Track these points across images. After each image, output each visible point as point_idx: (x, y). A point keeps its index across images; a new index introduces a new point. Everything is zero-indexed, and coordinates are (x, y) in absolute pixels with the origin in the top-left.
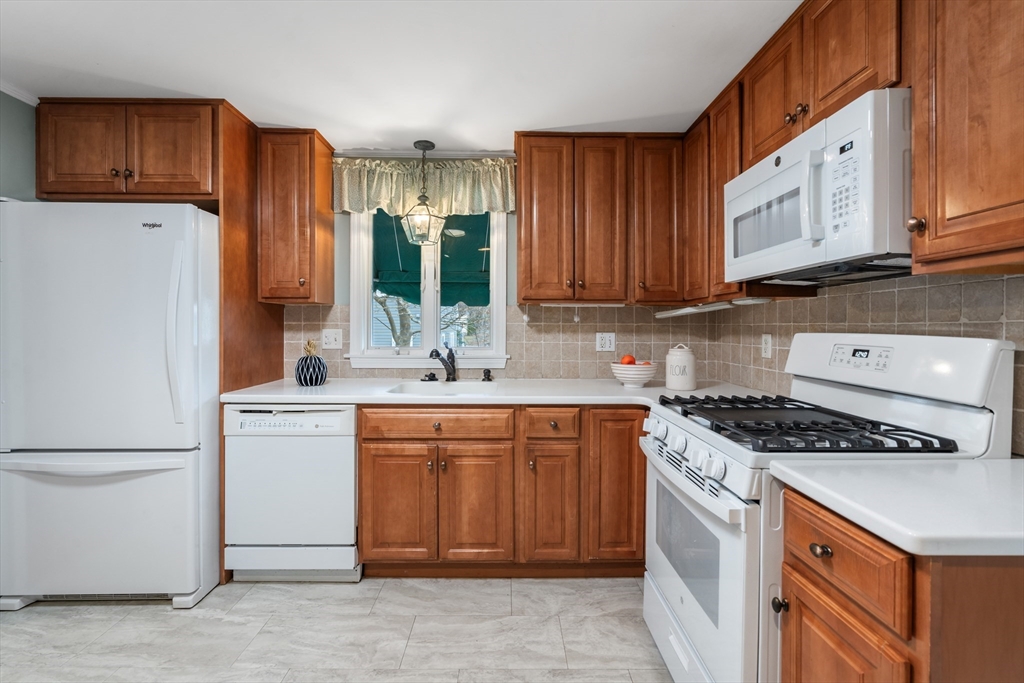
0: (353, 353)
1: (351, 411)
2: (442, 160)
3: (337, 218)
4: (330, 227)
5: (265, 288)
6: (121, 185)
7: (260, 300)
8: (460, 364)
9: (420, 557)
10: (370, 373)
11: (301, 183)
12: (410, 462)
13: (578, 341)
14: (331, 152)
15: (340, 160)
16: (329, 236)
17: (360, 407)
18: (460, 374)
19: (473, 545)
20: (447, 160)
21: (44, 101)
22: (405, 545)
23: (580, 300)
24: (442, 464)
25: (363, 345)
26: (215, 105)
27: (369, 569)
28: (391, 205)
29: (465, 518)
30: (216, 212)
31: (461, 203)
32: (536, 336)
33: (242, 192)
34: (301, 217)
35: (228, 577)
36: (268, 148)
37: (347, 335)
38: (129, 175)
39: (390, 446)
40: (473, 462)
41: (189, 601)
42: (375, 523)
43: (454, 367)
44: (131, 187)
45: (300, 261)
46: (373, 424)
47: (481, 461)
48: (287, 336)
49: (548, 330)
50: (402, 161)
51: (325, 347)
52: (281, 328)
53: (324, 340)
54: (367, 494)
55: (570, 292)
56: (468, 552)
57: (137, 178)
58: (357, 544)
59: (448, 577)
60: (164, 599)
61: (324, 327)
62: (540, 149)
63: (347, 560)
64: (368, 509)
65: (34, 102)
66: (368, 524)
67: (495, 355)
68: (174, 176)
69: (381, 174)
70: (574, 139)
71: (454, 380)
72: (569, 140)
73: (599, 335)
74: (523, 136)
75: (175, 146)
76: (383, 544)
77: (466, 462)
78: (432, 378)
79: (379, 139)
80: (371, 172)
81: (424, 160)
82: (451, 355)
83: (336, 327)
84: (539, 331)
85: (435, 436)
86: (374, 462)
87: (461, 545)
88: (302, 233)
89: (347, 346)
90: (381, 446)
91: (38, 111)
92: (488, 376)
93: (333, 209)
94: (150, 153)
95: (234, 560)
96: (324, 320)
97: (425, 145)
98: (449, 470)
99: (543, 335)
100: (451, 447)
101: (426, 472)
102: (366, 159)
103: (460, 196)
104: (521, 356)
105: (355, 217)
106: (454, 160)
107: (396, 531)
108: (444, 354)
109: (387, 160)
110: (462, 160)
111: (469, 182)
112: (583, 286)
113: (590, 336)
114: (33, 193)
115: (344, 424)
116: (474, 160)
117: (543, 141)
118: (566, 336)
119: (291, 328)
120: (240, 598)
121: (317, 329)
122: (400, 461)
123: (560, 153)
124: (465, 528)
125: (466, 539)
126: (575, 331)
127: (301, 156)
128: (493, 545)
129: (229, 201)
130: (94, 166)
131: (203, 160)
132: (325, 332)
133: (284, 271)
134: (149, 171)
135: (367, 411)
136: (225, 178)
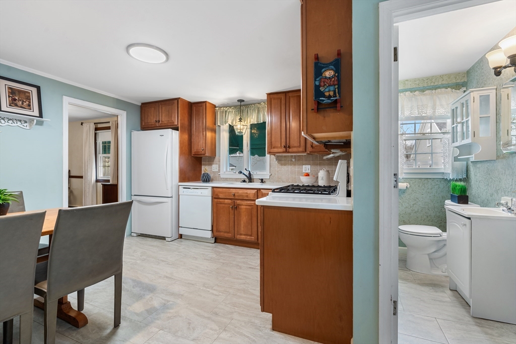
0: (221, 173)
1: (210, 188)
2: (247, 105)
3: (217, 128)
4: (214, 131)
5: (194, 150)
6: (157, 125)
7: (192, 156)
8: (254, 177)
9: (229, 237)
10: (226, 180)
11: (203, 118)
12: (226, 206)
13: (296, 168)
14: (215, 106)
15: (217, 109)
16: (213, 134)
17: (213, 188)
18: (255, 180)
19: (245, 235)
20: (249, 104)
21: (142, 104)
22: (225, 232)
23: (289, 152)
24: (236, 207)
25: (225, 170)
26: (177, 99)
27: (217, 240)
28: (232, 123)
29: (242, 226)
30: (178, 130)
31: (253, 119)
32: (280, 167)
33: (186, 123)
34: (203, 129)
35: (181, 236)
36: (194, 108)
37: (219, 167)
38: (159, 121)
39: (221, 200)
40: (245, 207)
41: (169, 239)
42: (217, 225)
43: (251, 178)
44: (160, 125)
45: (203, 143)
46: (216, 193)
47: (247, 207)
48: (203, 167)
49: (285, 164)
50: (235, 106)
51: (213, 171)
52: (201, 164)
53: (213, 168)
54: (215, 215)
55: (285, 149)
56: (243, 237)
57: (161, 122)
58: (212, 230)
59: (239, 246)
60: (163, 238)
61: (213, 164)
62: (274, 99)
63: (209, 235)
64: (215, 220)
65: (140, 104)
66: (215, 225)
67: (265, 174)
68: (169, 121)
69: (229, 112)
70: (285, 93)
71: (251, 182)
72: (284, 94)
73: (304, 166)
74: (269, 95)
75: (169, 113)
76: (219, 231)
77: (242, 207)
78: (244, 181)
79: (226, 101)
80: (226, 111)
81: (241, 106)
82: (250, 173)
83: (216, 164)
84: (282, 165)
85: (233, 198)
86: (217, 205)
87: (241, 234)
88: (203, 134)
89: (219, 170)
90: (218, 200)
91: (141, 106)
92: (262, 181)
93: (215, 125)
94: (164, 115)
95: (182, 231)
96: (213, 162)
97: (241, 101)
98: (238, 209)
99: (283, 167)
100: (238, 202)
101: (231, 209)
102: (224, 107)
103: (253, 117)
104: (275, 174)
105: (222, 126)
106: (251, 104)
107: (223, 227)
108: (247, 173)
109: (230, 107)
110: (254, 104)
111: (256, 111)
112: (289, 147)
113: (301, 167)
114: (140, 128)
115: (208, 193)
116: (259, 104)
117: (275, 96)
118: (292, 167)
119: (204, 165)
120: (182, 242)
121: (210, 164)
122: (224, 205)
123: (281, 99)
124: (242, 229)
125: (242, 233)
126: (295, 165)
127: (203, 110)
128: (251, 236)
129: (182, 127)
130: (152, 120)
131: (175, 116)
132: (213, 166)
133: (198, 146)
134: (163, 120)
135: (215, 189)
136: (181, 120)
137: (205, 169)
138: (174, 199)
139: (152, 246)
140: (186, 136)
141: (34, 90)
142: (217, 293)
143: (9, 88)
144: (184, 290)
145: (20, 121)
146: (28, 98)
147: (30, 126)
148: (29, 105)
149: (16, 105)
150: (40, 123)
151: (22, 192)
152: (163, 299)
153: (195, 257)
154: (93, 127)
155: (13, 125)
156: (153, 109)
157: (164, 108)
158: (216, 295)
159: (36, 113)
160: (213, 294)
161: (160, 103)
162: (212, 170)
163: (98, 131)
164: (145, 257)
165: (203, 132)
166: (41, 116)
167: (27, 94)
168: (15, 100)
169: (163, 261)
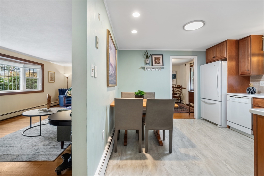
1: (251, 98)
5: (241, 71)
6: (214, 59)
7: (240, 75)
11: (248, 48)
14: (262, 36)
17: (254, 98)
21: (207, 50)
26: (226, 41)
30: (227, 60)
33: (234, 54)
34: (248, 56)
35: (229, 127)
36: (241, 43)
38: (215, 57)
41: (220, 126)
45: (248, 66)
46: (256, 102)
51: (261, 85)
52: (250, 81)
53: (260, 84)
57: (216, 57)
58: (253, 129)
60: (217, 125)
61: (261, 80)
63: (249, 132)
65: (205, 50)
68: (221, 56)
75: (221, 51)
88: (248, 59)
90: (258, 108)
91: (206, 51)
93: (262, 50)
94: (217, 53)
95: (229, 124)
96: (261, 78)
114: (205, 63)
119: (252, 81)
121: (259, 81)
127: (248, 42)
129: (230, 58)
130: (211, 57)
131: (224, 52)
132: (261, 82)
133: (244, 68)
134: (217, 56)
135: (254, 99)
136: (228, 53)
137: (253, 84)
138: (223, 103)
139: (208, 127)
140: (233, 63)
141: (161, 56)
142: (232, 170)
143: (155, 58)
144: (210, 156)
145: (158, 68)
146: (160, 60)
147: (160, 69)
148: (160, 62)
149: (156, 63)
150: (163, 68)
151: (154, 93)
152: (196, 154)
153: (231, 142)
154: (189, 65)
155: (156, 70)
156: (212, 51)
157: (217, 49)
158: (230, 170)
159: (162, 65)
160: (228, 169)
161: (215, 47)
162: (259, 85)
163: (191, 67)
164: (200, 131)
165: (248, 58)
166: (163, 66)
167: (159, 58)
168: (156, 61)
169: (208, 136)
